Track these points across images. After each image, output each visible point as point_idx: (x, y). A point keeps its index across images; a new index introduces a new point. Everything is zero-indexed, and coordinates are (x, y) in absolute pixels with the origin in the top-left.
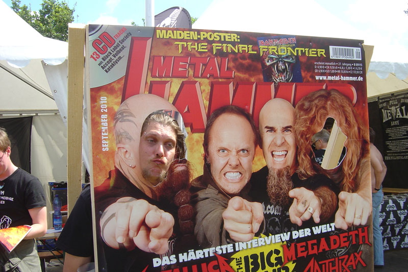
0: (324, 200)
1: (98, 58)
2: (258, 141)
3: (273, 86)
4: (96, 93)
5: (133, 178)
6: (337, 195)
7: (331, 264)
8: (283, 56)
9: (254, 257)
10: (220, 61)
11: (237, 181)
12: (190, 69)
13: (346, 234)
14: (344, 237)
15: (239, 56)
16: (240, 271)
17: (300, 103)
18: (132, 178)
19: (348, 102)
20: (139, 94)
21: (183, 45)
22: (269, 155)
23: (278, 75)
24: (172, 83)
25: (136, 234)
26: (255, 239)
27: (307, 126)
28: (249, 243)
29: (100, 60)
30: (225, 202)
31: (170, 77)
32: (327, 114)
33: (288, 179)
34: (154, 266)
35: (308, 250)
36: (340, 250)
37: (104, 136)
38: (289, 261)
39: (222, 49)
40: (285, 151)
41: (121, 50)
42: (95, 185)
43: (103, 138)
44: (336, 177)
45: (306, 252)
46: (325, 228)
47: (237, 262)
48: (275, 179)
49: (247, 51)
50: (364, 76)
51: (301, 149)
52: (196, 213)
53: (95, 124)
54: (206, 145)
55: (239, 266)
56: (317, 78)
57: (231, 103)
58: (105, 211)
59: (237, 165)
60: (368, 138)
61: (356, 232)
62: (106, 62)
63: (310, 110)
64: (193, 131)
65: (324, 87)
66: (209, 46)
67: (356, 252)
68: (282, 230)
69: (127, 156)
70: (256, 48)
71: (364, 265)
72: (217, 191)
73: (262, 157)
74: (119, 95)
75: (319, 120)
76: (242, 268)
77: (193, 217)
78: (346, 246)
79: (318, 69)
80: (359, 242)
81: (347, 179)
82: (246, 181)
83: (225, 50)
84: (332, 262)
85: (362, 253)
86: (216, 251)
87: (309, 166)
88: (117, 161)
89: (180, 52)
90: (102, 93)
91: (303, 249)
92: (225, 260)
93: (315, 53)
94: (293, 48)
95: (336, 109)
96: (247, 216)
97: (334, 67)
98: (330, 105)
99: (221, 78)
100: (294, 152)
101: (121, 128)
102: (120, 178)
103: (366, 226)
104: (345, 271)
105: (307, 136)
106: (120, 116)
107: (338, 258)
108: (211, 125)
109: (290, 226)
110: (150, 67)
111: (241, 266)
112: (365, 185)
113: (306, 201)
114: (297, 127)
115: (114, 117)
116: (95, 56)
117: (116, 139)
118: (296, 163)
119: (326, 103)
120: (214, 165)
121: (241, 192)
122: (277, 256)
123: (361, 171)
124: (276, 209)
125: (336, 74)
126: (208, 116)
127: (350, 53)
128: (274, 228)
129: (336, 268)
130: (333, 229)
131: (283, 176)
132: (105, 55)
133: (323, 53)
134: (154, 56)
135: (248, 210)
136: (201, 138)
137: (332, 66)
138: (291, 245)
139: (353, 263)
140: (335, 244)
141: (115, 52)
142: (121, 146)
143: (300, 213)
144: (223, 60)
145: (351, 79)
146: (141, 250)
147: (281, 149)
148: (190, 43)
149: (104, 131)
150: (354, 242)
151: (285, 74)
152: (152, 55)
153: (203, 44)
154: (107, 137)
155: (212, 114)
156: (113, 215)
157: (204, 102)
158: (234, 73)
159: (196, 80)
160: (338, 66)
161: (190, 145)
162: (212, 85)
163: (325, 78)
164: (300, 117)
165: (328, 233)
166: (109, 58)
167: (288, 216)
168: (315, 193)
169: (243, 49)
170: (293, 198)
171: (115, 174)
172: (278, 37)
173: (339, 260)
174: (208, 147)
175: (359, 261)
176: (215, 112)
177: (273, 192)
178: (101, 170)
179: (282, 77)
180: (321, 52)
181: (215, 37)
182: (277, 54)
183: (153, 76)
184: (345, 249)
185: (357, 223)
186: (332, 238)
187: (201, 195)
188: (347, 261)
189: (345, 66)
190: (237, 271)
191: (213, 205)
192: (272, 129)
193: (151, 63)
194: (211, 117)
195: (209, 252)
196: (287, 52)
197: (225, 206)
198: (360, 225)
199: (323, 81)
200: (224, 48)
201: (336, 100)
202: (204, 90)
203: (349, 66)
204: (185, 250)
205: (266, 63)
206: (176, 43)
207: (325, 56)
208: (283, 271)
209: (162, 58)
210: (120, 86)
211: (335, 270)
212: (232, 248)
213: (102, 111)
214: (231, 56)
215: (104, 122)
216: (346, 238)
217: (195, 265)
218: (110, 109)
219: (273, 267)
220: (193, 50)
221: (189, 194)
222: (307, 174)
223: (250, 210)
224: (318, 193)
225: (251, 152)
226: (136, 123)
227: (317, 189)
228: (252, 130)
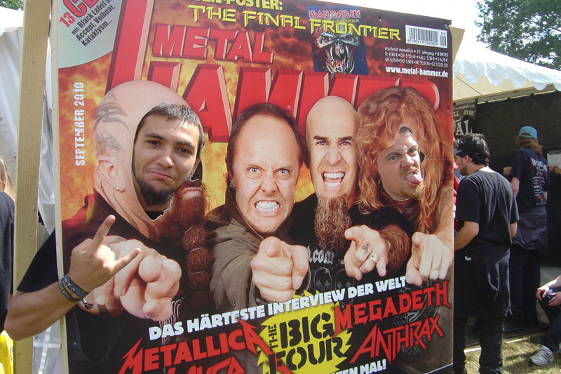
0: (393, 244)
1: (71, 22)
2: (305, 157)
3: (326, 78)
5: (121, 207)
6: (410, 237)
7: (399, 333)
8: (341, 36)
9: (294, 324)
10: (253, 38)
11: (273, 214)
12: (209, 47)
13: (420, 292)
14: (417, 296)
15: (280, 31)
16: (273, 344)
17: (363, 105)
18: (119, 208)
19: (427, 106)
21: (200, 10)
22: (319, 178)
23: (335, 63)
24: (183, 66)
25: (124, 292)
26: (296, 298)
27: (373, 138)
28: (287, 304)
29: (74, 26)
30: (255, 245)
31: (180, 57)
32: (401, 122)
33: (344, 213)
34: (151, 339)
35: (369, 313)
37: (78, 143)
38: (342, 329)
39: (257, 20)
40: (342, 172)
41: (104, 15)
42: (63, 217)
43: (77, 145)
44: (409, 211)
45: (367, 317)
46: (392, 284)
47: (269, 332)
48: (326, 212)
49: (292, 25)
50: (449, 70)
51: (364, 171)
52: (213, 261)
53: (66, 123)
54: (230, 160)
55: (273, 338)
56: (388, 70)
57: (267, 100)
59: (274, 192)
60: (452, 158)
61: (433, 289)
62: (84, 28)
63: (378, 116)
64: (212, 139)
65: (397, 83)
66: (238, 14)
67: (431, 316)
68: (333, 285)
69: (113, 173)
70: (304, 22)
71: (441, 334)
72: (244, 229)
74: (102, 81)
75: (390, 130)
76: (276, 340)
77: (208, 267)
78: (419, 309)
79: (389, 57)
80: (436, 303)
81: (423, 214)
82: (285, 215)
83: (260, 22)
84: (401, 331)
86: (241, 316)
87: (373, 195)
88: (98, 181)
89: (196, 20)
90: (77, 76)
91: (363, 313)
92: (253, 329)
93: (386, 33)
94: (357, 25)
95: (412, 115)
96: (285, 265)
97: (410, 56)
98: (405, 109)
99: (254, 63)
100: (354, 174)
101: (105, 132)
102: (102, 207)
104: (417, 343)
105: (373, 152)
106: (104, 113)
107: (409, 326)
108: (239, 132)
109: (345, 280)
110: (150, 41)
111: (275, 337)
112: (445, 223)
113: (368, 245)
114: (358, 138)
115: (94, 113)
116: (67, 19)
117: (97, 148)
118: (356, 191)
119: (399, 106)
120: (240, 191)
121: (277, 230)
122: (326, 323)
123: (441, 205)
124: (326, 255)
125: (413, 66)
126: (234, 117)
127: (432, 37)
128: (323, 282)
129: (406, 339)
130: (404, 285)
131: (337, 208)
132: (82, 18)
133: (397, 35)
134: (157, 25)
135: (286, 256)
136: (223, 150)
137: (408, 53)
138: (345, 306)
139: (428, 332)
140: (405, 306)
141: (98, 15)
142: (105, 158)
143: (359, 261)
144: (258, 35)
145: (433, 73)
146: (132, 315)
147: (336, 169)
148: (211, 8)
149: (78, 134)
150: (430, 303)
151: (344, 62)
152: (154, 22)
153: (229, 10)
154: (83, 145)
155: (240, 115)
157: (229, 97)
158: (273, 57)
159: (219, 63)
160: (416, 55)
161: (207, 159)
162: (241, 72)
163: (398, 70)
164: (363, 124)
165: (396, 290)
166: (89, 23)
167: (343, 266)
168: (381, 233)
169: (287, 21)
170: (351, 241)
171: (94, 201)
172: (337, 8)
173: (410, 328)
174: (232, 163)
175: (435, 329)
176: (245, 112)
177: (322, 232)
178: (72, 195)
179: (339, 65)
180: (395, 33)
181: (247, 2)
182: (334, 31)
183: (155, 54)
184: (419, 312)
185: (434, 276)
186: (401, 297)
187: (221, 233)
188: (420, 329)
189: (426, 55)
190: (269, 343)
191: (238, 249)
193: (152, 35)
194: (239, 119)
195: (230, 317)
196: (348, 30)
197: (255, 251)
198: (438, 279)
199: (395, 75)
200: (260, 17)
201: (412, 103)
202: (229, 79)
203: (431, 56)
204: (196, 315)
205: (318, 44)
206: (190, 6)
207: (399, 39)
208: (334, 345)
209: (169, 27)
210: (105, 66)
211: (404, 342)
212: (263, 311)
213: (77, 105)
214: (269, 31)
215: (79, 121)
216: (420, 298)
217: (210, 335)
218: (88, 102)
219: (320, 338)
220: (214, 18)
221: (204, 232)
222: (371, 207)
223: (290, 257)
224: (384, 233)
225: (293, 173)
226: (127, 124)
227: (384, 228)
228: (295, 140)
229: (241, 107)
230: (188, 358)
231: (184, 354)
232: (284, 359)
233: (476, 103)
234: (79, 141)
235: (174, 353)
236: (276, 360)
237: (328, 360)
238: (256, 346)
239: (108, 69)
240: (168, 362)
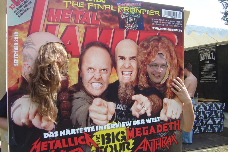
0: (154, 103)
2: (114, 65)
3: (125, 31)
4: (12, 29)
6: (162, 100)
7: (156, 141)
8: (132, 14)
9: (108, 135)
10: (92, 14)
11: (99, 88)
12: (72, 18)
13: (167, 124)
14: (165, 126)
15: (104, 11)
16: (98, 143)
17: (141, 43)
19: (172, 44)
20: (39, 31)
21: (69, 3)
23: (129, 25)
24: (60, 26)
25: (33, 118)
26: (109, 124)
27: (145, 57)
28: (105, 126)
29: (15, 9)
30: (90, 101)
31: (60, 22)
32: (159, 51)
33: (132, 89)
34: (44, 138)
35: (142, 132)
36: (162, 133)
38: (130, 138)
39: (94, 7)
40: (131, 71)
41: (28, 5)
42: (9, 86)
43: (15, 57)
44: (162, 89)
45: (141, 134)
46: (154, 120)
47: (97, 138)
48: (123, 88)
49: (109, 9)
50: (183, 29)
51: (141, 71)
52: (72, 107)
53: (10, 49)
54: (80, 65)
55: (98, 140)
56: (153, 28)
57: (97, 40)
58: (14, 103)
59: (100, 79)
60: (183, 66)
61: (173, 123)
62: (19, 10)
63: (148, 48)
64: (72, 56)
65: (157, 34)
66: (86, 4)
67: (172, 134)
68: (126, 119)
69: (30, 69)
71: (177, 143)
72: (86, 94)
73: (115, 74)
74: (26, 31)
75: (153, 54)
76: (100, 141)
77: (70, 109)
78: (166, 131)
80: (174, 129)
82: (105, 89)
83: (95, 8)
85: (175, 136)
86: (84, 130)
87: (145, 82)
88: (23, 72)
89: (67, 7)
90: (16, 30)
91: (140, 132)
92: (89, 136)
93: (153, 13)
94: (139, 9)
95: (164, 48)
96: (104, 110)
97: (164, 23)
98: (161, 45)
99: (92, 25)
100: (136, 73)
101: (27, 52)
102: (25, 82)
103: (178, 119)
104: (165, 146)
105: (145, 63)
106: (26, 44)
107: (161, 138)
108: (84, 53)
110: (47, 15)
111: (99, 140)
113: (142, 103)
115: (22, 45)
116: (12, 7)
117: (23, 59)
118: (137, 79)
119: (158, 44)
120: (84, 78)
121: (101, 95)
122: (123, 135)
124: (123, 106)
125: (165, 27)
126: (82, 47)
127: (175, 14)
128: (121, 118)
129: (160, 144)
130: (159, 121)
131: (128, 86)
132: (18, 6)
134: (50, 9)
135: (105, 106)
136: (77, 61)
137: (163, 21)
138: (131, 129)
139: (170, 141)
140: (159, 130)
141: (25, 5)
142: (26, 63)
143: (138, 110)
144: (94, 13)
145: (175, 30)
148: (74, 2)
149: (15, 53)
150: (171, 129)
151: (133, 25)
152: (49, 8)
153: (81, 3)
154: (17, 57)
155: (85, 47)
156: (19, 106)
157: (80, 39)
158: (101, 22)
159: (76, 25)
160: (167, 22)
162: (86, 29)
163: (158, 29)
164: (141, 51)
165: (155, 123)
166: (21, 8)
167: (131, 111)
168: (148, 98)
169: (107, 7)
170: (135, 101)
171: (21, 80)
173: (161, 139)
175: (174, 140)
177: (121, 96)
178: (13, 77)
179: (131, 26)
180: (157, 13)
182: (129, 12)
183: (48, 21)
184: (166, 132)
185: (173, 117)
186: (158, 126)
187: (76, 95)
188: (167, 140)
189: (171, 22)
190: (96, 143)
191: (83, 102)
192: (123, 58)
193: (48, 13)
194: (84, 48)
196: (135, 11)
197: (91, 103)
198: (175, 119)
199: (156, 31)
201: (164, 43)
202: (81, 32)
203: (174, 22)
204: (64, 129)
205: (121, 17)
206: (65, 1)
207: (159, 15)
208: (126, 145)
209: (55, 10)
210: (27, 26)
211: (159, 145)
212: (94, 129)
213: (15, 41)
214: (99, 11)
215: (16, 48)
216: (167, 126)
217: (70, 138)
218: (20, 40)
219: (120, 141)
220: (75, 6)
221: (68, 95)
222: (144, 86)
223: (107, 106)
224: (150, 98)
225: (109, 71)
226: (36, 49)
227: (150, 96)
228: (110, 57)
229: (85, 43)
230: (60, 147)
231: (58, 145)
232: (103, 150)
233: (216, 45)
234: (16, 55)
235: (54, 144)
236: (100, 150)
237: (123, 151)
238: (90, 143)
239: (29, 26)
240: (51, 147)
